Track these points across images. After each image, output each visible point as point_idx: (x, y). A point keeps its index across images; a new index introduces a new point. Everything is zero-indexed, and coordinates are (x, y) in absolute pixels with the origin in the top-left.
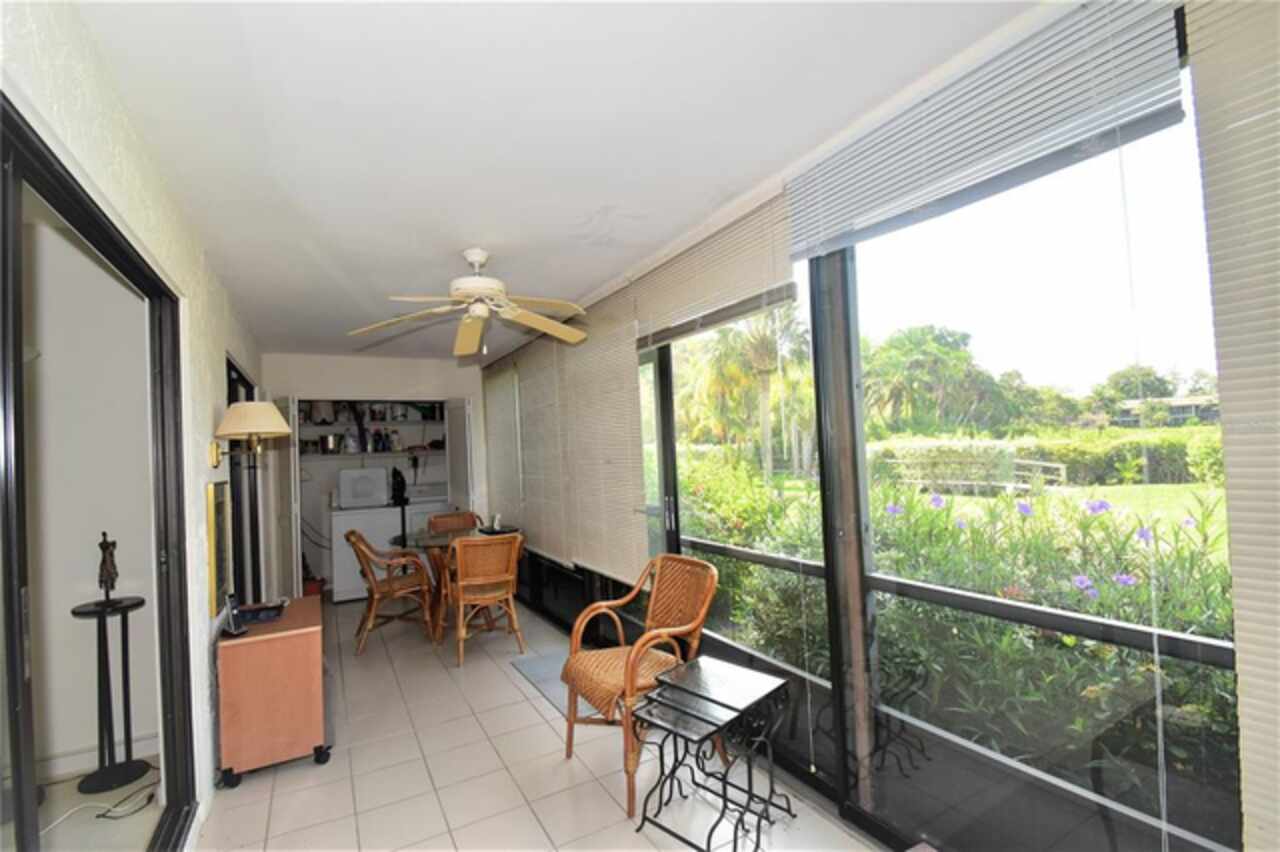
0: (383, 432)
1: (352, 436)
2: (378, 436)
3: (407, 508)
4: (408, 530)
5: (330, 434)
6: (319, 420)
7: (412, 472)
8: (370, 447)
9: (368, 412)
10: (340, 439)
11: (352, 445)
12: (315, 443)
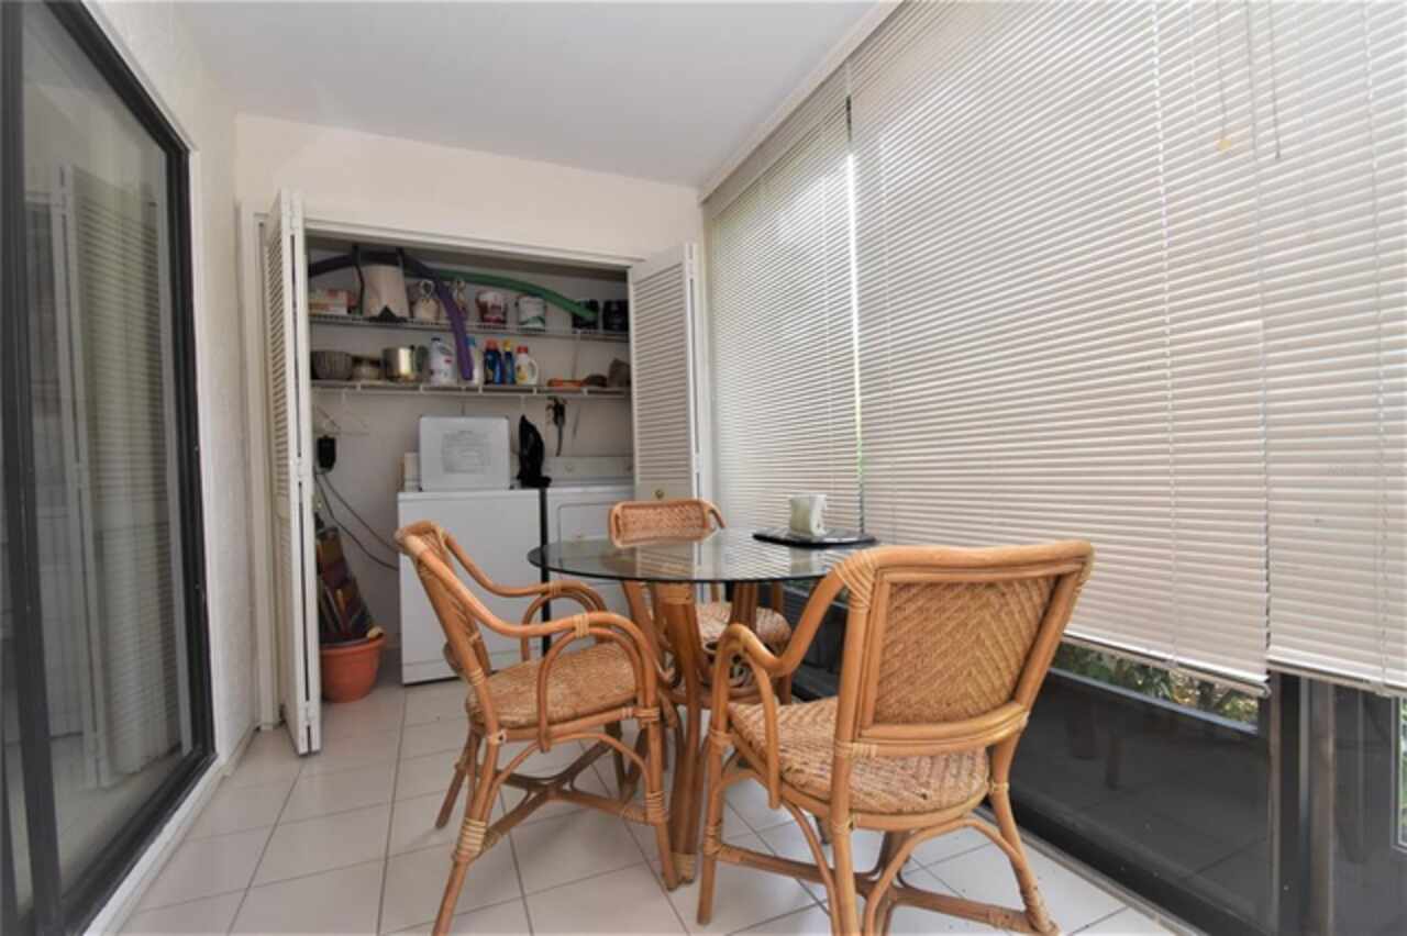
0: (501, 350)
1: (443, 350)
2: (494, 358)
3: (549, 491)
4: (552, 538)
5: (404, 346)
6: (376, 311)
7: (553, 429)
8: (478, 374)
9: (473, 310)
10: (421, 358)
11: (443, 369)
12: (375, 363)
